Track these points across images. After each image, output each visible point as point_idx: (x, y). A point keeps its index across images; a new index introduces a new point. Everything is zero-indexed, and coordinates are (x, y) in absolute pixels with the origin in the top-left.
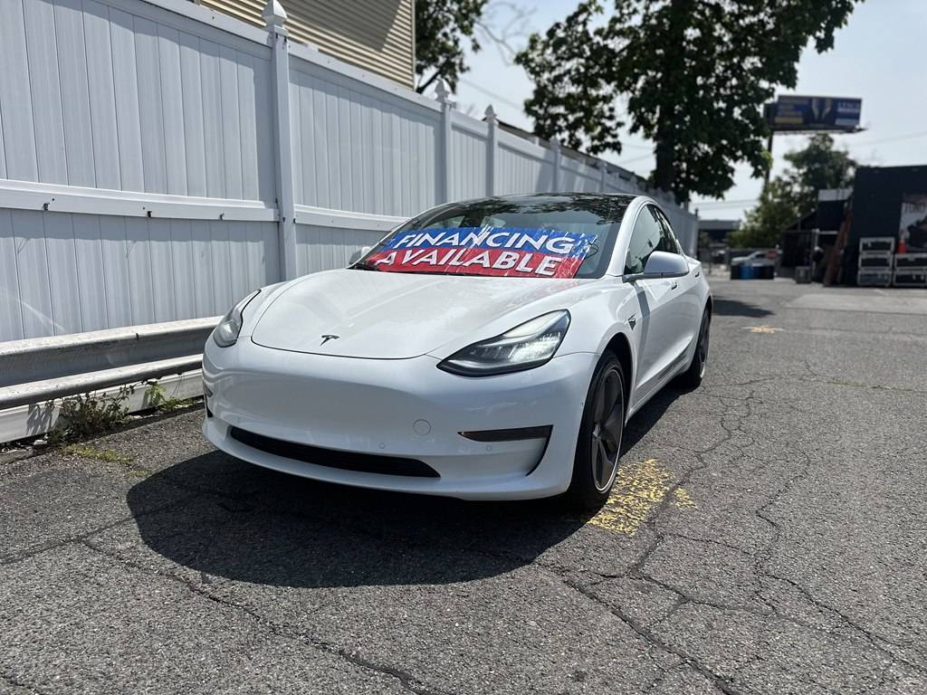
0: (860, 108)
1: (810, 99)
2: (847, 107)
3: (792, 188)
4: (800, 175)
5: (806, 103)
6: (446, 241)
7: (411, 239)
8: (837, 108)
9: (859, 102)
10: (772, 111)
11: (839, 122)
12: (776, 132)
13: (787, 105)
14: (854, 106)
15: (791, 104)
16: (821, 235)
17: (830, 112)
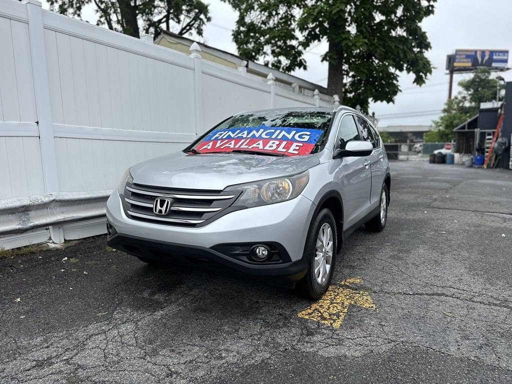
0: (508, 56)
1: (476, 52)
2: (499, 55)
3: (463, 104)
4: (469, 95)
5: (473, 53)
6: (240, 135)
7: (221, 134)
8: (493, 56)
9: (507, 52)
10: (452, 59)
11: (494, 65)
12: (454, 72)
13: (462, 55)
14: (504, 55)
15: (464, 55)
16: (481, 132)
17: (488, 59)
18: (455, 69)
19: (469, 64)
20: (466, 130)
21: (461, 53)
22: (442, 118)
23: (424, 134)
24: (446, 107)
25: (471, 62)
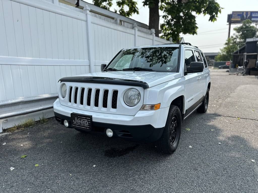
1: (243, 12)
2: (255, 14)
3: (236, 40)
4: (239, 35)
5: (242, 13)
8: (252, 14)
10: (230, 17)
11: (253, 19)
12: (232, 24)
13: (235, 14)
15: (237, 14)
16: (247, 55)
17: (250, 16)
18: (232, 22)
20: (238, 54)
21: (235, 13)
22: (225, 48)
23: (215, 57)
24: (227, 42)
25: (240, 18)
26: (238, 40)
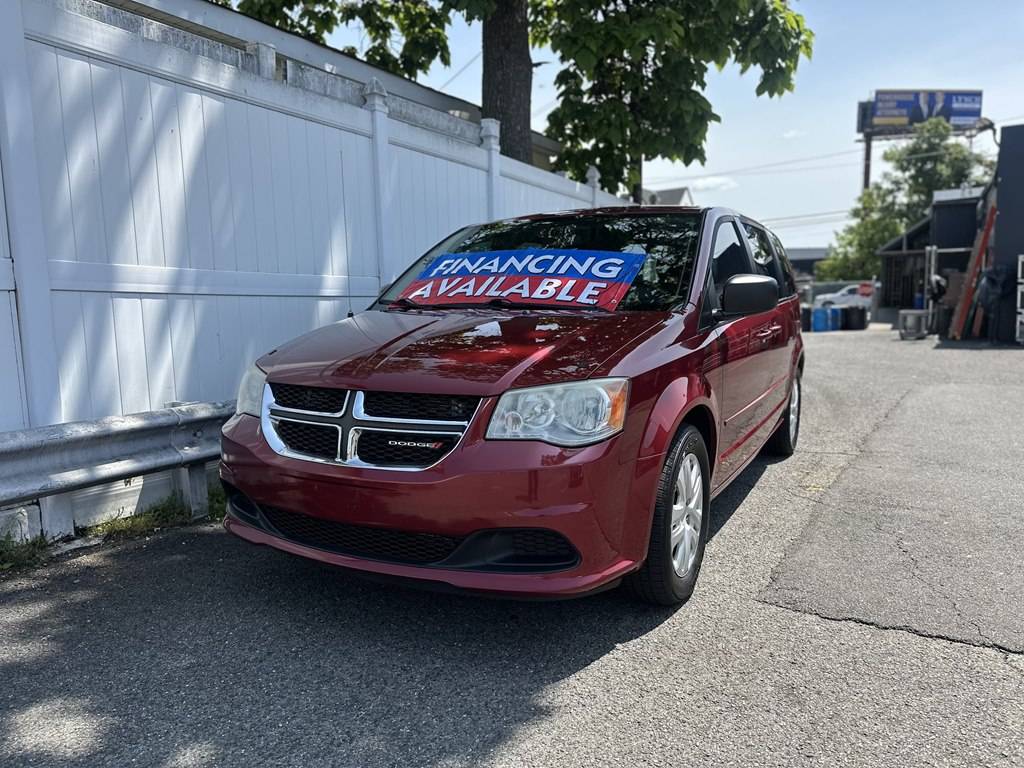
0: (980, 103)
1: (916, 94)
2: (963, 101)
3: (895, 197)
4: (906, 180)
8: (951, 102)
9: (978, 95)
10: (869, 112)
12: (874, 137)
13: (888, 101)
14: (973, 100)
15: (894, 101)
16: (940, 254)
17: (943, 107)
18: (876, 129)
19: (905, 120)
20: (905, 251)
21: (887, 97)
22: (851, 230)
23: (817, 264)
24: (859, 206)
25: (908, 115)
26: (902, 198)
